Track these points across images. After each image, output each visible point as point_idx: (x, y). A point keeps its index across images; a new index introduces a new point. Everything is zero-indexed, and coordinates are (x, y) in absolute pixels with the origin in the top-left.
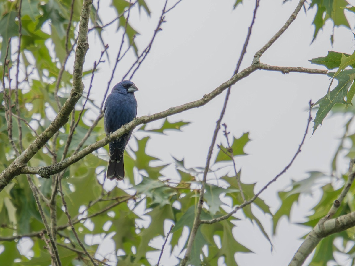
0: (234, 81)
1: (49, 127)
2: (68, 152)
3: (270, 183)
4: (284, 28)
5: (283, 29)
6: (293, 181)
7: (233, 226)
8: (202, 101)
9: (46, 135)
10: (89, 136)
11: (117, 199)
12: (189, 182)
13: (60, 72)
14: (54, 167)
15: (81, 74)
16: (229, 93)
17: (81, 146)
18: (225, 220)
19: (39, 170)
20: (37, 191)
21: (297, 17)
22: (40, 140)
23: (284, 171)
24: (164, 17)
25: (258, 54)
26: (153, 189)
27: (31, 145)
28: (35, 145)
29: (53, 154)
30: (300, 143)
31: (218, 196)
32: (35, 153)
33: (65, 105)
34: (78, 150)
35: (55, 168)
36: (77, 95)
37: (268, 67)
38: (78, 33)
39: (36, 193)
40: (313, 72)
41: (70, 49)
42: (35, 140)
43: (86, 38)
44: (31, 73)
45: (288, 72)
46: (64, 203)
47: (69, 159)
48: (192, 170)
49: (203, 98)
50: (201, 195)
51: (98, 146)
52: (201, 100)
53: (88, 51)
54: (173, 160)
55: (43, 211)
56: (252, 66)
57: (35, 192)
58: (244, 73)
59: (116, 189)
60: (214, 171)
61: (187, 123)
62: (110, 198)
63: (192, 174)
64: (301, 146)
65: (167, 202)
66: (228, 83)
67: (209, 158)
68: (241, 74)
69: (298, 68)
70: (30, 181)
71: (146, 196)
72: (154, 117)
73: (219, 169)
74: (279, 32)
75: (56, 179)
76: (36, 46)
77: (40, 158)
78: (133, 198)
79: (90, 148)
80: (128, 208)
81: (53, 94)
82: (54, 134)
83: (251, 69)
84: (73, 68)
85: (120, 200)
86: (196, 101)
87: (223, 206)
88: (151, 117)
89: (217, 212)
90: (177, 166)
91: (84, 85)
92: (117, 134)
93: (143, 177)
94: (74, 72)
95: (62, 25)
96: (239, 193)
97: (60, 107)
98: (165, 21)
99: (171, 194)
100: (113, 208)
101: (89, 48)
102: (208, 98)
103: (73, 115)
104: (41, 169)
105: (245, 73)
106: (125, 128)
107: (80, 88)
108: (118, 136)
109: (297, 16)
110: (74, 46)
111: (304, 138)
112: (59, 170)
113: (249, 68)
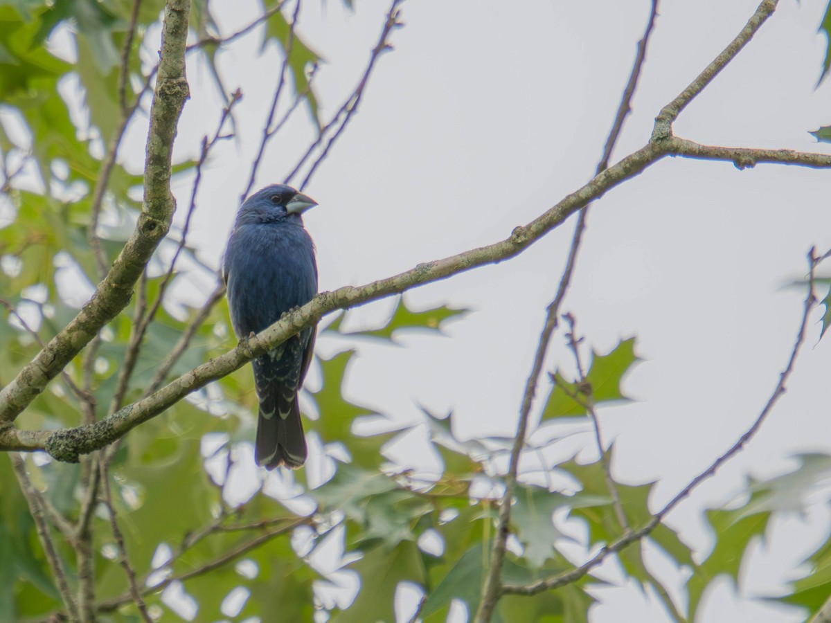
0: (599, 187)
1: (76, 319)
2: (129, 394)
3: (697, 480)
4: (742, 40)
5: (739, 41)
6: (750, 480)
7: (590, 601)
8: (510, 246)
9: (69, 342)
10: (186, 346)
11: (262, 526)
12: (468, 478)
13: (103, 168)
14: (91, 430)
15: (168, 171)
16: (581, 226)
17: (164, 376)
18: (570, 585)
19: (50, 440)
20: (41, 500)
21: (777, 8)
22: (50, 355)
23: (738, 446)
24: (398, 13)
25: (666, 113)
26: (365, 498)
27: (25, 368)
28: (36, 369)
29: (86, 398)
30: (784, 368)
31: (549, 515)
32: (36, 392)
33: (123, 257)
34: (156, 387)
35: (93, 434)
36: (157, 228)
37: (697, 147)
38: (159, 52)
39: (36, 507)
40: (824, 161)
41: (131, 104)
42: (38, 356)
43: (180, 66)
44: (20, 171)
45: (753, 162)
46: (118, 534)
47: (135, 407)
48: (475, 443)
49: (510, 238)
50: (503, 515)
51: (214, 372)
52: (507, 241)
53: (186, 104)
54: (421, 417)
55: (58, 559)
56: (651, 146)
57: (35, 503)
58: (628, 165)
59: (260, 500)
60: (539, 448)
61: (461, 312)
62: (244, 522)
63: (476, 455)
64: (784, 375)
65: (405, 533)
66: (583, 195)
67: (526, 409)
68: (620, 170)
69: (782, 151)
70: (23, 474)
71: (346, 516)
72: (372, 290)
73: (552, 441)
74: (726, 50)
75: (94, 466)
76: (33, 93)
77: (46, 410)
78: (308, 522)
79: (193, 378)
80: (292, 552)
81: (83, 229)
82: (90, 340)
83: (648, 153)
84: (145, 151)
85: (272, 530)
86: (491, 246)
87: (562, 546)
88: (364, 290)
89: (548, 561)
90: (432, 434)
91: (175, 201)
92: (270, 338)
93: (338, 463)
94: (147, 164)
95: (105, 37)
96: (611, 507)
97: (103, 267)
98: (400, 25)
99: (418, 513)
100: (253, 553)
101: (188, 97)
102: (525, 235)
103: (143, 288)
104: (54, 436)
105: (631, 166)
106: (291, 320)
107: (165, 208)
108: (272, 343)
109: (778, 4)
110: (141, 95)
111: (794, 354)
112: (106, 438)
113: (642, 152)
